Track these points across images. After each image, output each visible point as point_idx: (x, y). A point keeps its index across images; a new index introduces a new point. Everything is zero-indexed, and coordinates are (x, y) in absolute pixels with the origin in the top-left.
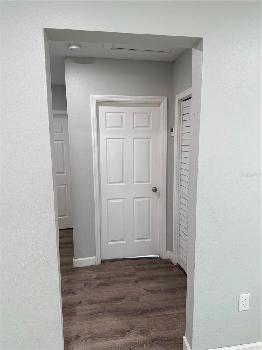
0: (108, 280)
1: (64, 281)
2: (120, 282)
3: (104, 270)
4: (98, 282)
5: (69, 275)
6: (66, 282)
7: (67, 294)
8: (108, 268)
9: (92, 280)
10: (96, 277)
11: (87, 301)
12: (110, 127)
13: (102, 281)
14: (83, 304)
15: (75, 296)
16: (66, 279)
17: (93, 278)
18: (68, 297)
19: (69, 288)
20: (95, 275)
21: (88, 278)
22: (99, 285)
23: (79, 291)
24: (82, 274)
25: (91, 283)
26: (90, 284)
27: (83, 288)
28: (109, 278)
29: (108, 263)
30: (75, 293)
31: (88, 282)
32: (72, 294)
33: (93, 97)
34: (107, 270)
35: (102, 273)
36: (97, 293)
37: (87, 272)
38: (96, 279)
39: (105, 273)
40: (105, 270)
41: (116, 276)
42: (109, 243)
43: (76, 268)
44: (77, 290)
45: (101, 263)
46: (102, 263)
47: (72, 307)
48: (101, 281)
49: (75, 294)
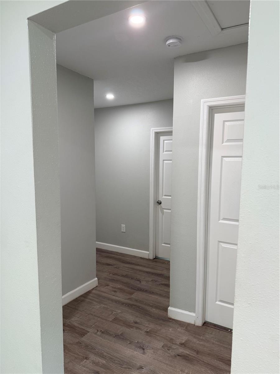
0: (193, 354)
1: (146, 330)
2: (207, 365)
3: (199, 337)
4: (181, 350)
5: (157, 324)
6: (147, 332)
7: (136, 349)
8: (208, 336)
9: (176, 344)
10: (183, 342)
11: (150, 369)
12: (229, 141)
13: (187, 352)
14: (143, 371)
15: (143, 355)
16: (151, 327)
17: (178, 342)
18: (135, 352)
19: (144, 342)
20: (184, 338)
21: (174, 338)
22: (178, 355)
23: (152, 351)
24: (171, 330)
25: (171, 348)
26: (169, 348)
27: (159, 349)
28: (198, 352)
29: (212, 328)
30: (146, 351)
31: (169, 344)
32: (142, 351)
33: (204, 102)
34: (204, 338)
35: (195, 340)
36: (168, 366)
37: (178, 330)
38: (182, 344)
39: (198, 342)
40: (201, 337)
41: (209, 354)
42: (218, 303)
43: (171, 319)
44: (150, 349)
45: (203, 325)
46: (204, 327)
47: (129, 368)
48: (185, 351)
49: (144, 353)
